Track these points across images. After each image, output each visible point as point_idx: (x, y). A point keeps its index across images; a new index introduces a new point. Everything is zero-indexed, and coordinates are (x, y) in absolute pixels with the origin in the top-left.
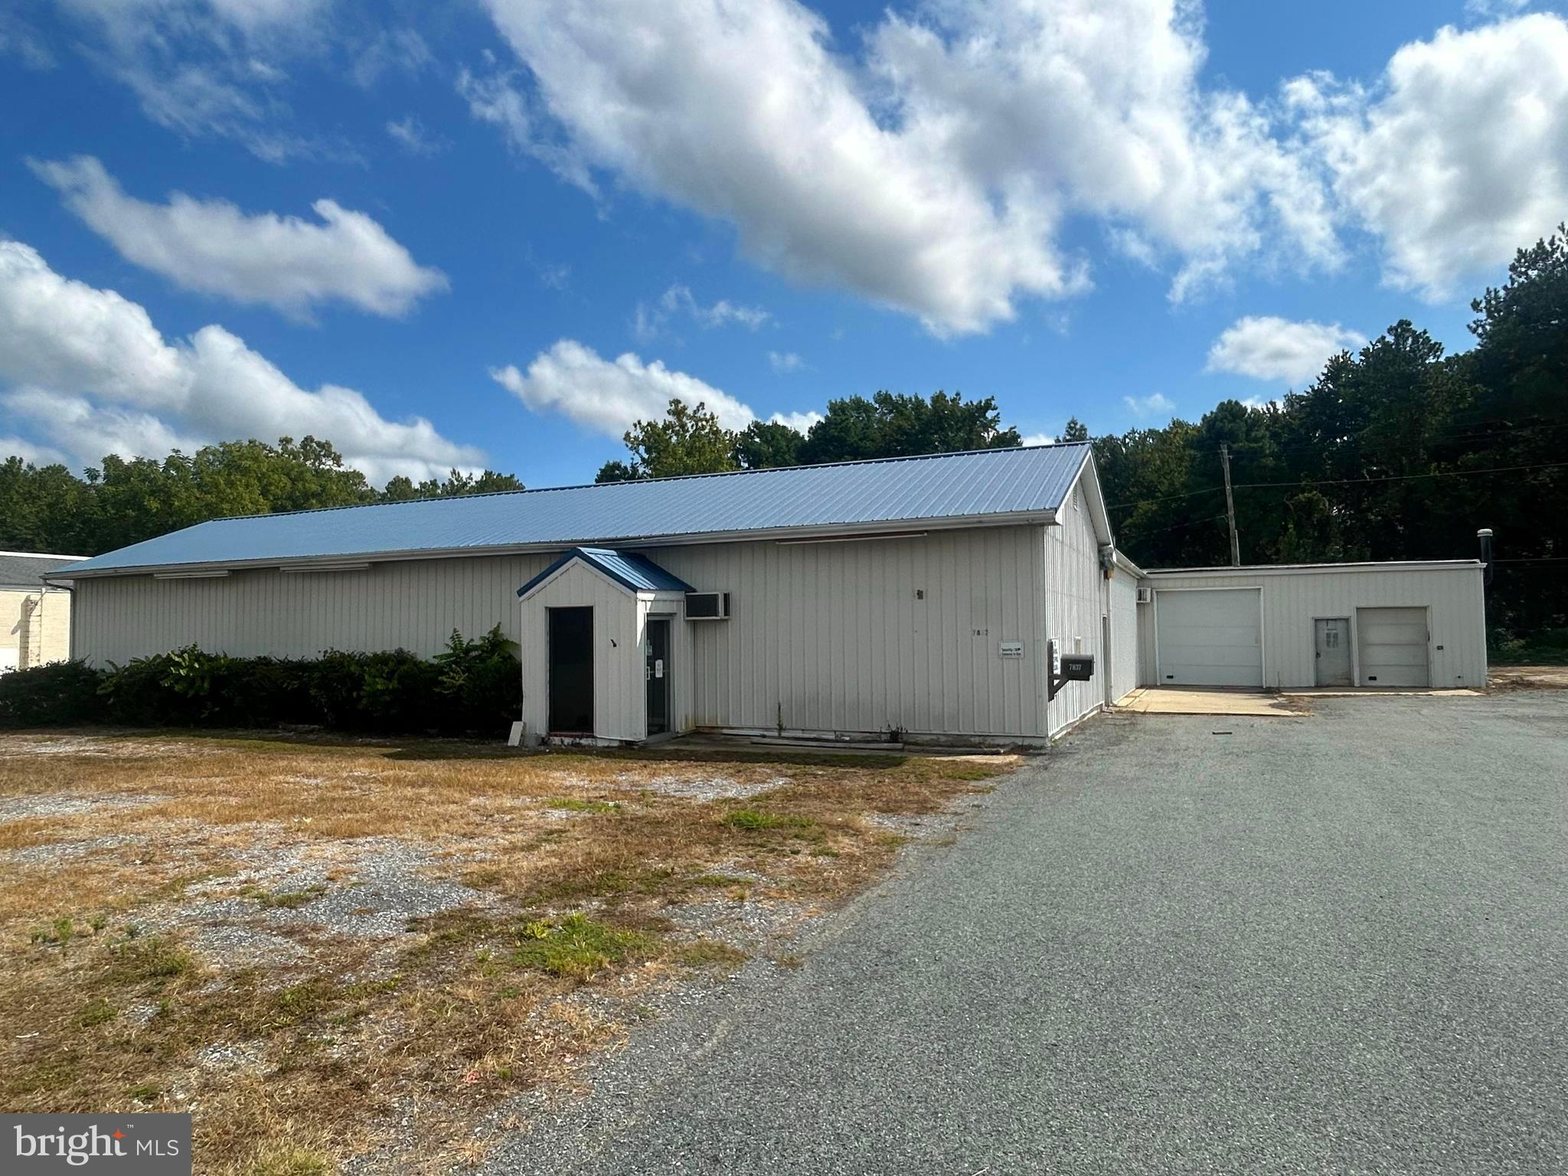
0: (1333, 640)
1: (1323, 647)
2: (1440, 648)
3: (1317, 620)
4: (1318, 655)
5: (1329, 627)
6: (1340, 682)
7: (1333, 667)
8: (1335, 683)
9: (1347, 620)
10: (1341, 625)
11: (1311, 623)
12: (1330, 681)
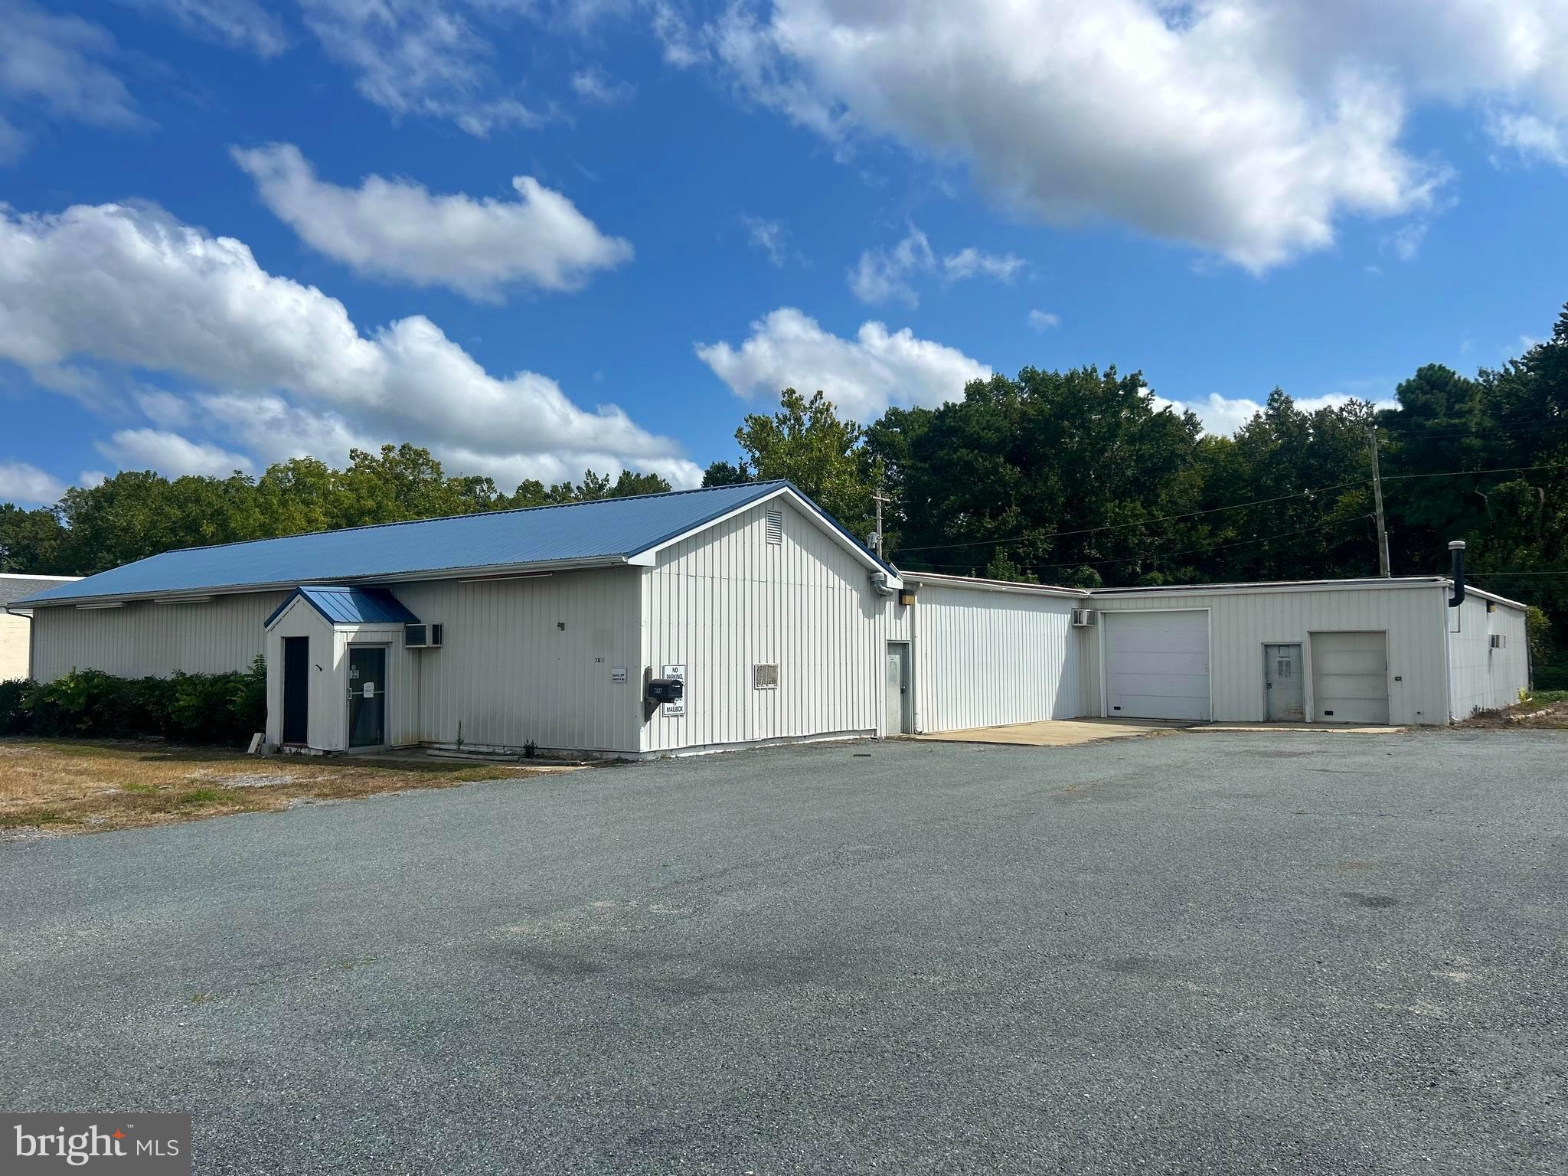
0: (1284, 668)
1: (1275, 677)
2: (1398, 679)
3: (1267, 646)
4: (1269, 685)
5: (1281, 654)
6: (1292, 717)
7: (1282, 700)
8: (1285, 718)
9: (1298, 645)
10: (1293, 652)
11: (1260, 650)
12: (1282, 716)
